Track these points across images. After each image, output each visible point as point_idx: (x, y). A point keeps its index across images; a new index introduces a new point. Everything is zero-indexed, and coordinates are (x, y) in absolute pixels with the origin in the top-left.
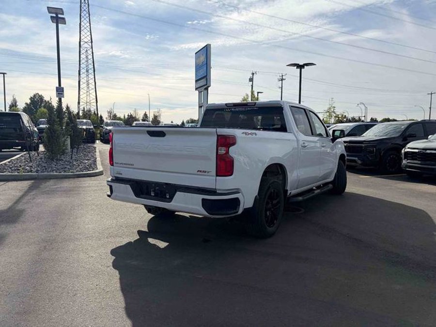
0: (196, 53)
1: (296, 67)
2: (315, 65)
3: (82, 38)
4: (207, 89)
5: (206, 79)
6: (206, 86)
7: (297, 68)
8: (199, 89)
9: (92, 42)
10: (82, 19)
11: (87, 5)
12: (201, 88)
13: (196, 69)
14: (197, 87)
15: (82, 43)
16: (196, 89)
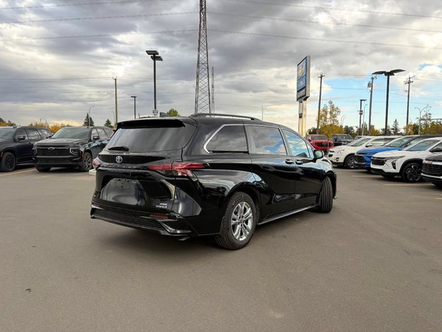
0: (298, 65)
1: (384, 74)
2: (403, 71)
3: (200, 60)
4: (305, 99)
5: (305, 90)
6: (305, 97)
7: (386, 75)
9: (207, 63)
10: (201, 44)
11: (205, 32)
12: (301, 99)
13: (298, 83)
14: (299, 96)
15: (200, 65)
16: (298, 99)
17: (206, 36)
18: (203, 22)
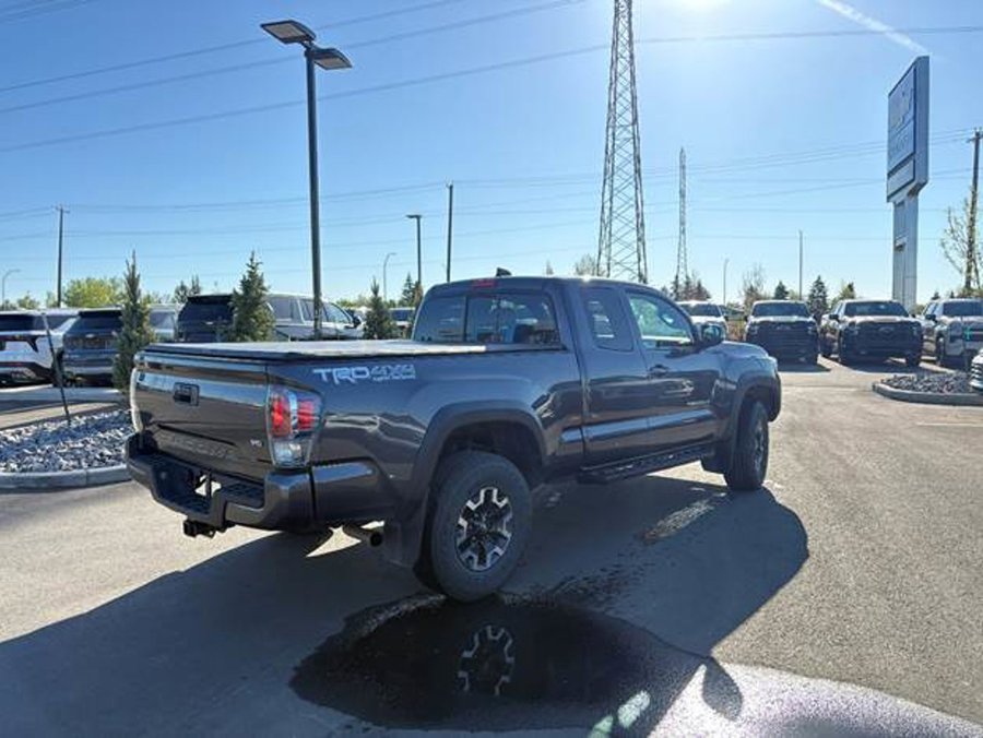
0: (890, 94)
4: (914, 193)
5: (912, 162)
6: (913, 184)
8: (893, 199)
12: (900, 194)
13: (890, 141)
14: (891, 192)
15: (616, 131)
16: (888, 201)
17: (632, 57)
18: (623, 22)
